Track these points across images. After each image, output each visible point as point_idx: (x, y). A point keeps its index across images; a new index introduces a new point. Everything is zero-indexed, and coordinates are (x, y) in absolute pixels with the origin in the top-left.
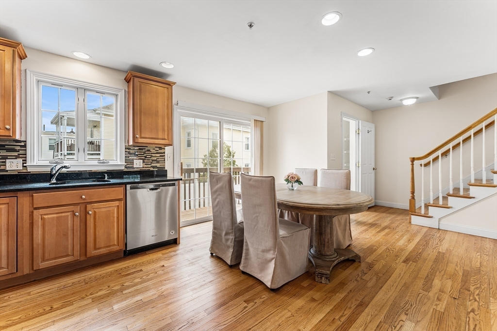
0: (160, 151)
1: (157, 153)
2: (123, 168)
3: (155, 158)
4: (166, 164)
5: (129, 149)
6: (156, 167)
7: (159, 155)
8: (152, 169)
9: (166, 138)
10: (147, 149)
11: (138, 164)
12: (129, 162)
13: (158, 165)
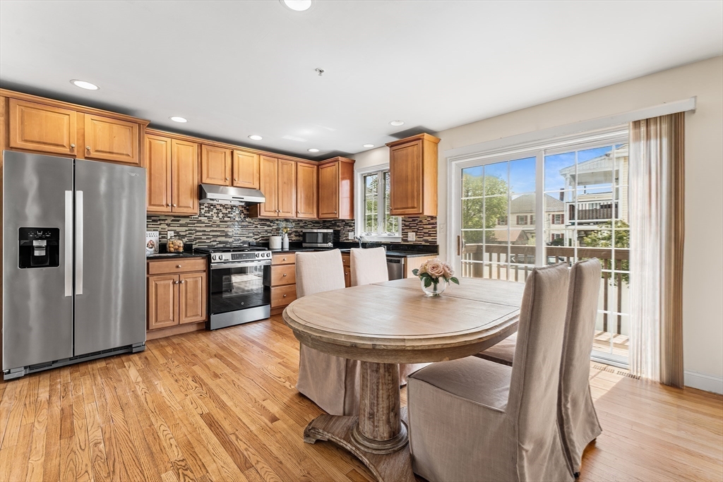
0: (432, 221)
1: (429, 224)
2: (400, 241)
3: (427, 231)
4: (438, 238)
5: (405, 221)
6: (426, 241)
7: (430, 226)
8: (423, 243)
9: (416, 206)
10: (419, 219)
11: (412, 237)
12: (405, 234)
13: (430, 239)
